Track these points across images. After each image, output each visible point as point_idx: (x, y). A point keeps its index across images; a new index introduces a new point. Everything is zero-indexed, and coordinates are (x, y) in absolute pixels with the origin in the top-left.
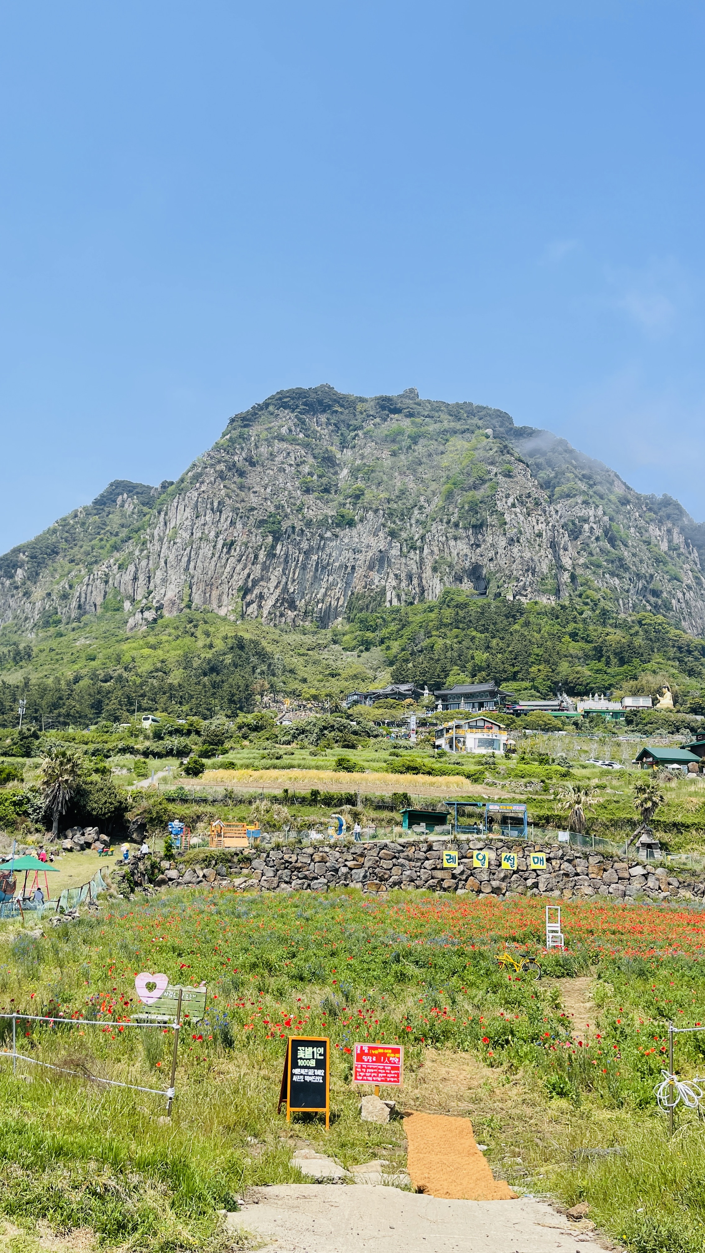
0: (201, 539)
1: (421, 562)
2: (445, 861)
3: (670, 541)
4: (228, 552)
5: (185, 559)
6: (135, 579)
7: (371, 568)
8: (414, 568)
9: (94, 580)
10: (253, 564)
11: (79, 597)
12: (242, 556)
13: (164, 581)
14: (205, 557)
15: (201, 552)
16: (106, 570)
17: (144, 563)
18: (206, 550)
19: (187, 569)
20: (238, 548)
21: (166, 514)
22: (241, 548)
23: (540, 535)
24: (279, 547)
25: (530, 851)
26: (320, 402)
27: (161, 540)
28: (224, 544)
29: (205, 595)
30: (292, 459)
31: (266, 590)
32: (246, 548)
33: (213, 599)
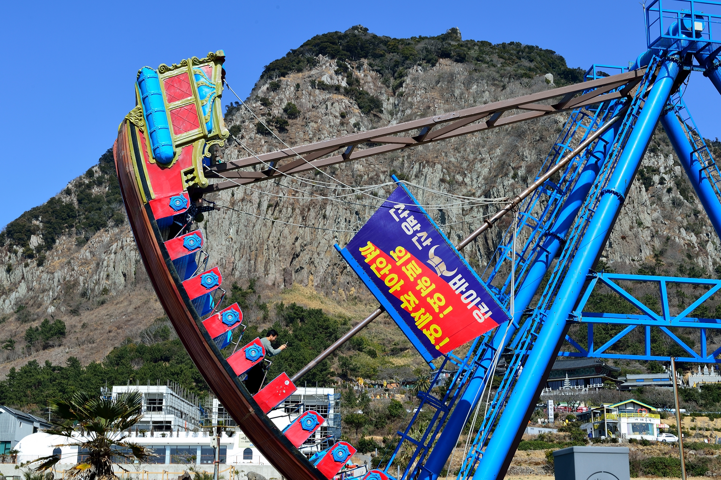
10: (301, 227)
24: (329, 206)
28: (269, 206)
29: (249, 263)
30: (337, 109)
31: (315, 255)
32: (293, 209)
33: (259, 266)
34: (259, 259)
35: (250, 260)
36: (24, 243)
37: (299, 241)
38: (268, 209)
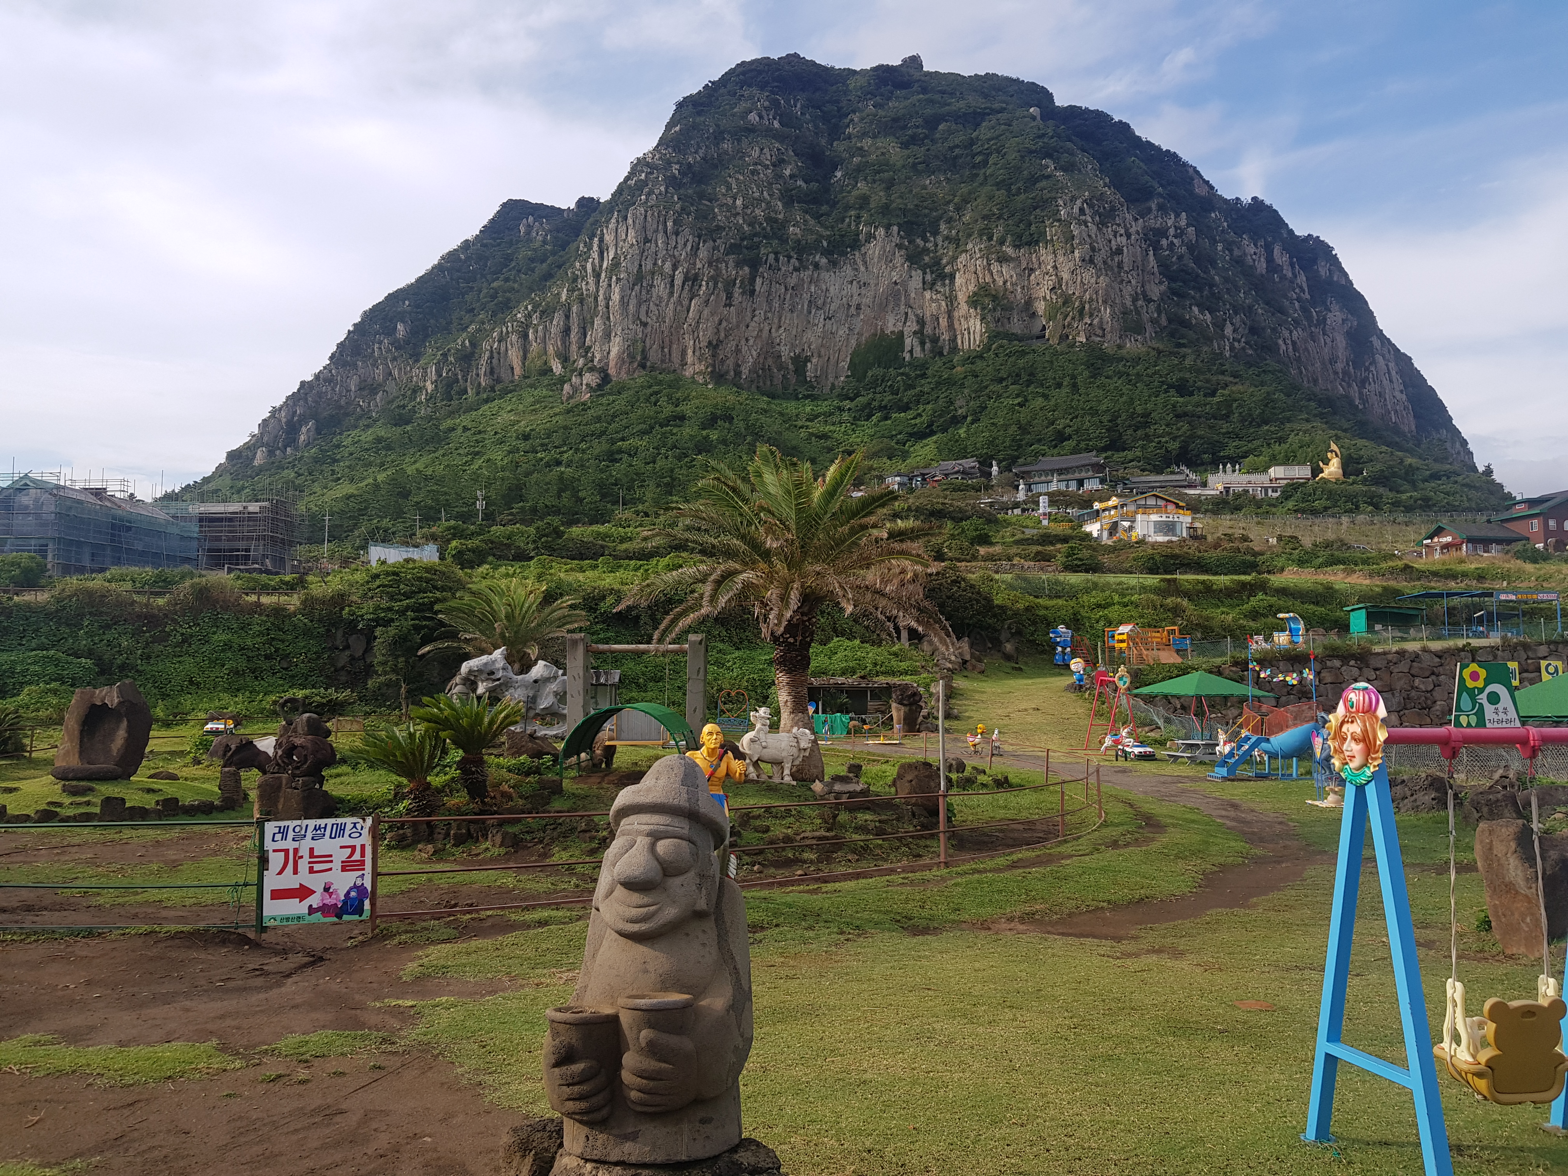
0: (654, 272)
1: (953, 297)
3: (1270, 260)
4: (691, 291)
6: (567, 331)
7: (882, 307)
8: (943, 305)
9: (507, 335)
10: (725, 306)
12: (710, 295)
13: (606, 332)
14: (660, 298)
15: (655, 291)
17: (576, 309)
18: (660, 288)
19: (637, 315)
20: (704, 284)
21: (601, 240)
22: (707, 284)
24: (759, 281)
27: (597, 276)
28: (686, 280)
29: (663, 351)
30: (767, 156)
31: (743, 342)
32: (715, 284)
33: (674, 355)
34: (675, 346)
35: (663, 348)
36: (391, 332)
37: (724, 324)
38: (684, 284)
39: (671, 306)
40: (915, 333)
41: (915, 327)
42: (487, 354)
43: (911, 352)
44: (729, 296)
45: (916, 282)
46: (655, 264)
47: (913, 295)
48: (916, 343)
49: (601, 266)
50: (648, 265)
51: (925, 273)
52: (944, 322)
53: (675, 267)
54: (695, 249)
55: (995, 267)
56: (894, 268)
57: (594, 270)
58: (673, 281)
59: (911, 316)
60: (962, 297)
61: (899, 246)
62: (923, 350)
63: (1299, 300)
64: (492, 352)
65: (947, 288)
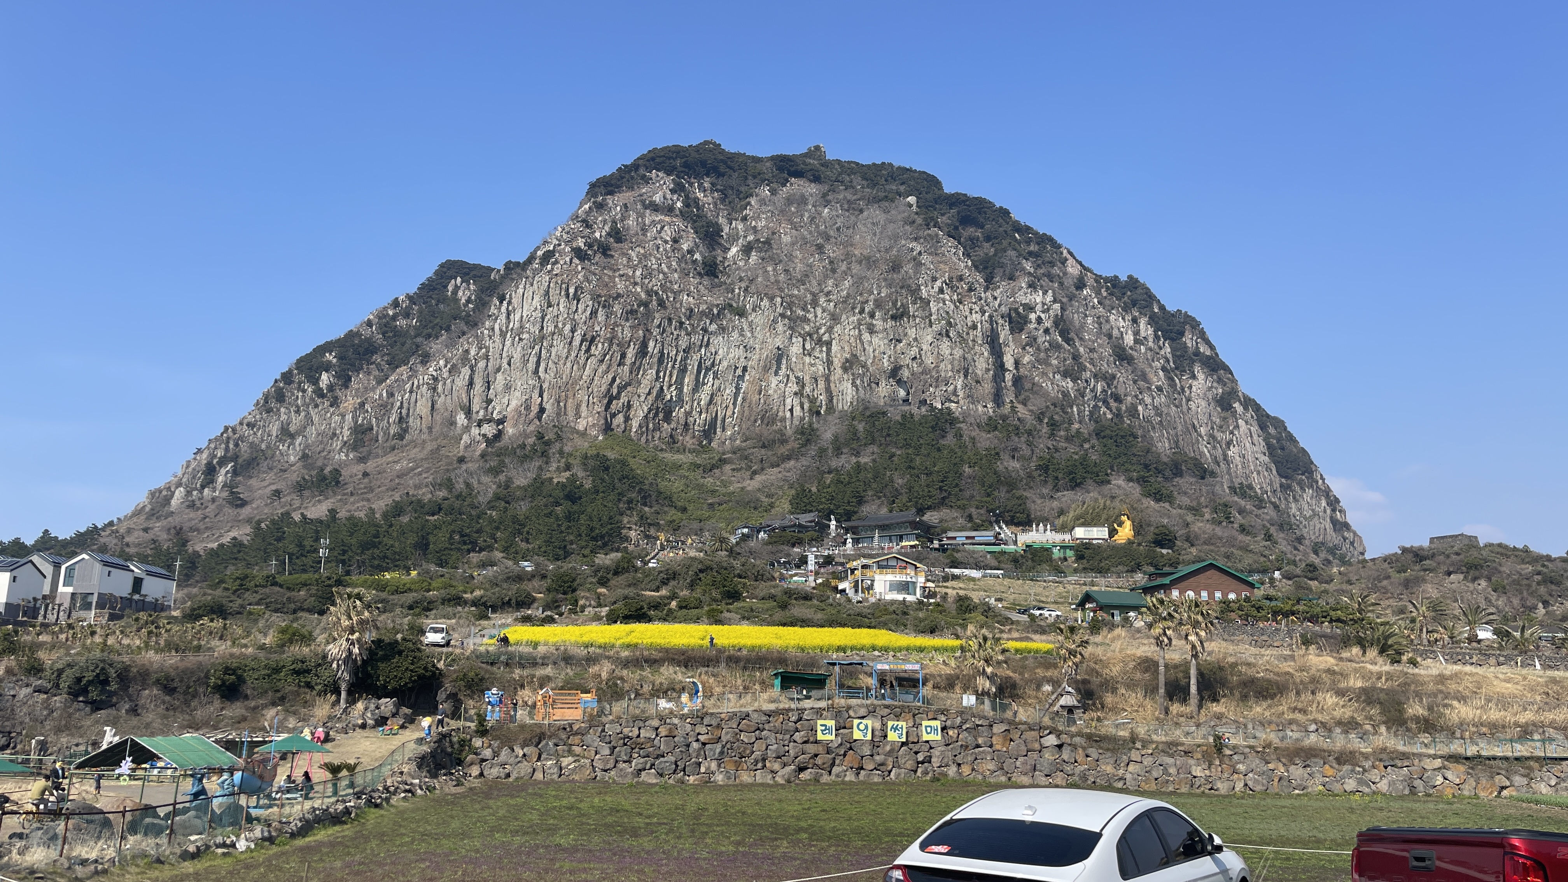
0: (554, 333)
1: (829, 362)
2: (819, 733)
3: (1136, 333)
4: (588, 350)
5: (533, 359)
6: (471, 384)
7: (766, 369)
8: (821, 369)
9: (418, 387)
10: (619, 365)
11: (401, 407)
12: (605, 356)
13: (508, 388)
14: (559, 357)
15: (554, 351)
16: (434, 373)
17: (482, 364)
18: (559, 348)
19: (536, 372)
20: (600, 345)
21: (509, 303)
22: (603, 345)
23: (974, 327)
24: (651, 344)
25: (923, 719)
26: (703, 164)
27: (503, 334)
28: (583, 341)
29: (559, 405)
30: (668, 234)
31: (635, 398)
32: (611, 345)
33: (569, 409)
34: (570, 401)
35: (559, 402)
36: (315, 381)
37: (618, 381)
38: (581, 345)
39: (569, 365)
40: (796, 394)
41: (795, 388)
42: (398, 404)
43: (791, 410)
44: (623, 356)
45: (795, 349)
46: (556, 327)
47: (794, 359)
48: (796, 401)
49: (507, 327)
50: (549, 328)
51: (804, 340)
52: (822, 384)
53: (573, 331)
54: (594, 313)
55: (866, 336)
56: (777, 334)
57: (501, 330)
58: (571, 342)
59: (792, 378)
60: (837, 363)
61: (783, 316)
62: (802, 408)
63: (1164, 369)
64: (402, 403)
65: (824, 355)
